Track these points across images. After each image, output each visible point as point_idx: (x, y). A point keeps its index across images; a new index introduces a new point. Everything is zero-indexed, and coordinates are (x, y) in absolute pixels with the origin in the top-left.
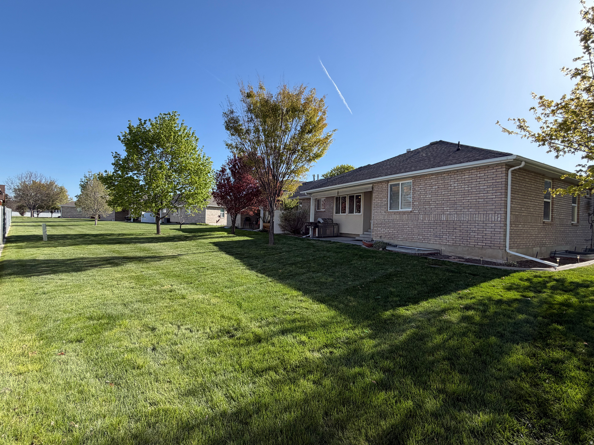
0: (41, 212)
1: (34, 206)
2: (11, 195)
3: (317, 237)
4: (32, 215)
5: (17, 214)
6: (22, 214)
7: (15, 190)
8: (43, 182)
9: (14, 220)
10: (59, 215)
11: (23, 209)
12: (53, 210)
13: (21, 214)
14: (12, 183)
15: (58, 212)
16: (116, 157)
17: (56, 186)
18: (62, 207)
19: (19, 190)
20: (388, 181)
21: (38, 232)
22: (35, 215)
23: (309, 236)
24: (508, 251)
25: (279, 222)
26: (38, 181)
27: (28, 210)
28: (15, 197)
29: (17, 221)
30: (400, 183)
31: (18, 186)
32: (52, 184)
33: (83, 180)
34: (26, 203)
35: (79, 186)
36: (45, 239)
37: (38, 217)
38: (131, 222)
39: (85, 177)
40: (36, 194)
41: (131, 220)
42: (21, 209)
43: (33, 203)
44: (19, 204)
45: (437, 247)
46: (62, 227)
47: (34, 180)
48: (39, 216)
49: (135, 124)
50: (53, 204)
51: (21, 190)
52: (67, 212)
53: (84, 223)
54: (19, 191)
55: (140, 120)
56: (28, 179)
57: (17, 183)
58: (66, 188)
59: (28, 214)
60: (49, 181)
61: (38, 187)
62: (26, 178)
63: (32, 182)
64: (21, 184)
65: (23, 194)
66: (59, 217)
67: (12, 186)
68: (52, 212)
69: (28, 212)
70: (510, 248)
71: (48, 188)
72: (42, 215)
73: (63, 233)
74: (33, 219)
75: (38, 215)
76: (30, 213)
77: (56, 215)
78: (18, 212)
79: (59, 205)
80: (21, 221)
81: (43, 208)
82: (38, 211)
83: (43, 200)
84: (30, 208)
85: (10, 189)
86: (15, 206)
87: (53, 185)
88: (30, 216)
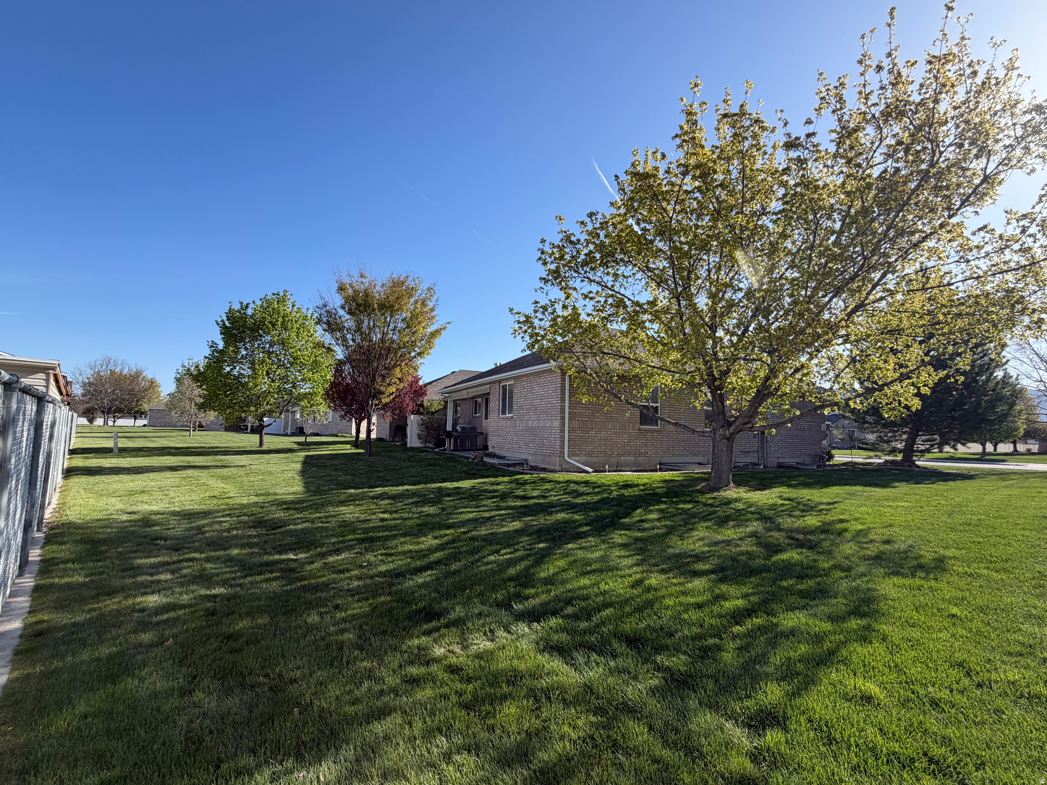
0: (120, 418)
1: (110, 409)
2: (77, 390)
3: (453, 451)
4: (106, 423)
5: (84, 421)
6: (91, 421)
7: (84, 385)
8: (125, 371)
9: (80, 430)
10: (145, 422)
11: (92, 414)
12: (137, 414)
13: (89, 421)
14: (80, 375)
15: (145, 417)
16: (212, 346)
17: (144, 377)
18: (150, 410)
19: (90, 384)
20: (500, 381)
21: (109, 444)
22: (110, 423)
23: (445, 450)
24: (566, 458)
25: (417, 432)
26: (118, 370)
27: (101, 414)
28: (83, 395)
29: (83, 431)
30: (508, 383)
31: (88, 378)
32: (138, 374)
33: (180, 371)
34: (98, 404)
35: (174, 380)
36: (116, 451)
37: (114, 426)
38: (247, 433)
39: (183, 366)
40: (114, 390)
41: (247, 429)
42: (89, 414)
43: (108, 404)
44: (88, 405)
45: (524, 457)
46: (141, 439)
47: (113, 368)
48: (116, 424)
49: (237, 307)
50: (137, 405)
51: (93, 384)
52: (157, 419)
53: (175, 434)
54: (89, 386)
55: (241, 303)
56: (104, 367)
57: (88, 374)
58: (159, 380)
59: (99, 421)
60: (134, 370)
61: (117, 379)
62: (102, 367)
63: (109, 372)
64: (93, 375)
65: (95, 390)
66: (145, 426)
67: (81, 379)
68: (135, 418)
69: (100, 417)
70: (569, 456)
71: (133, 381)
72: (120, 422)
73: (141, 446)
74: (106, 429)
75: (114, 422)
76: (103, 419)
77: (141, 422)
78: (84, 417)
79: (146, 407)
80: (89, 431)
81: (123, 412)
82: (114, 417)
83: (124, 400)
84: (103, 412)
85: (78, 382)
86: (82, 408)
87: (139, 376)
88: (102, 424)
